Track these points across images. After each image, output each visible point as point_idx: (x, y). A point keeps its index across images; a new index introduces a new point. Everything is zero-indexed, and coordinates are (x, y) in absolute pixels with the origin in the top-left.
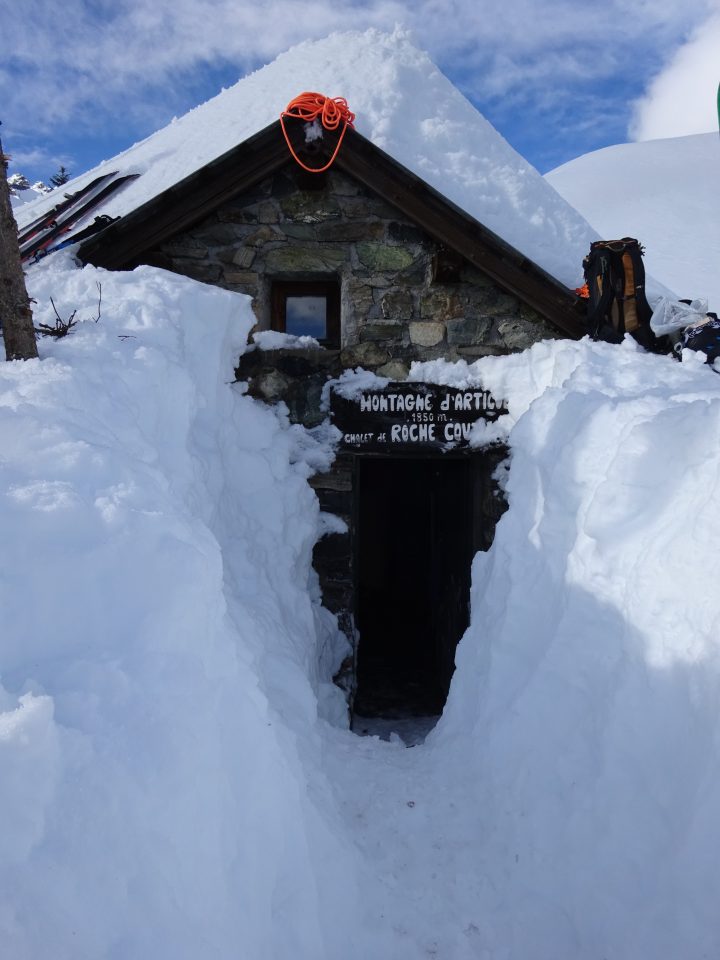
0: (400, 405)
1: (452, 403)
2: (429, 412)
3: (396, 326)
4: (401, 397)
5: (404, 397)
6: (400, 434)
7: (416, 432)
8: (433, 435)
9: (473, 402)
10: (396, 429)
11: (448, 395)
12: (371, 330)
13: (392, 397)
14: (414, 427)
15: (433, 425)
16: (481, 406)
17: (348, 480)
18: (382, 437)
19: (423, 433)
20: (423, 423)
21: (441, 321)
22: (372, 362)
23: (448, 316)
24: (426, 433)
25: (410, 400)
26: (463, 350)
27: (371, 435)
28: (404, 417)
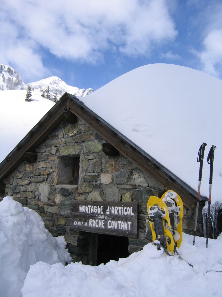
0: (92, 210)
1: (110, 211)
2: (102, 214)
3: (95, 175)
4: (92, 207)
5: (94, 207)
6: (92, 223)
7: (98, 223)
8: (104, 225)
9: (118, 211)
10: (91, 221)
11: (109, 207)
12: (87, 177)
13: (89, 206)
14: (97, 220)
15: (103, 221)
16: (122, 213)
17: (76, 241)
18: (86, 224)
19: (100, 223)
20: (100, 219)
21: (112, 173)
22: (88, 191)
23: (114, 171)
24: (101, 224)
25: (95, 208)
26: (119, 186)
27: (83, 222)
28: (93, 216)
